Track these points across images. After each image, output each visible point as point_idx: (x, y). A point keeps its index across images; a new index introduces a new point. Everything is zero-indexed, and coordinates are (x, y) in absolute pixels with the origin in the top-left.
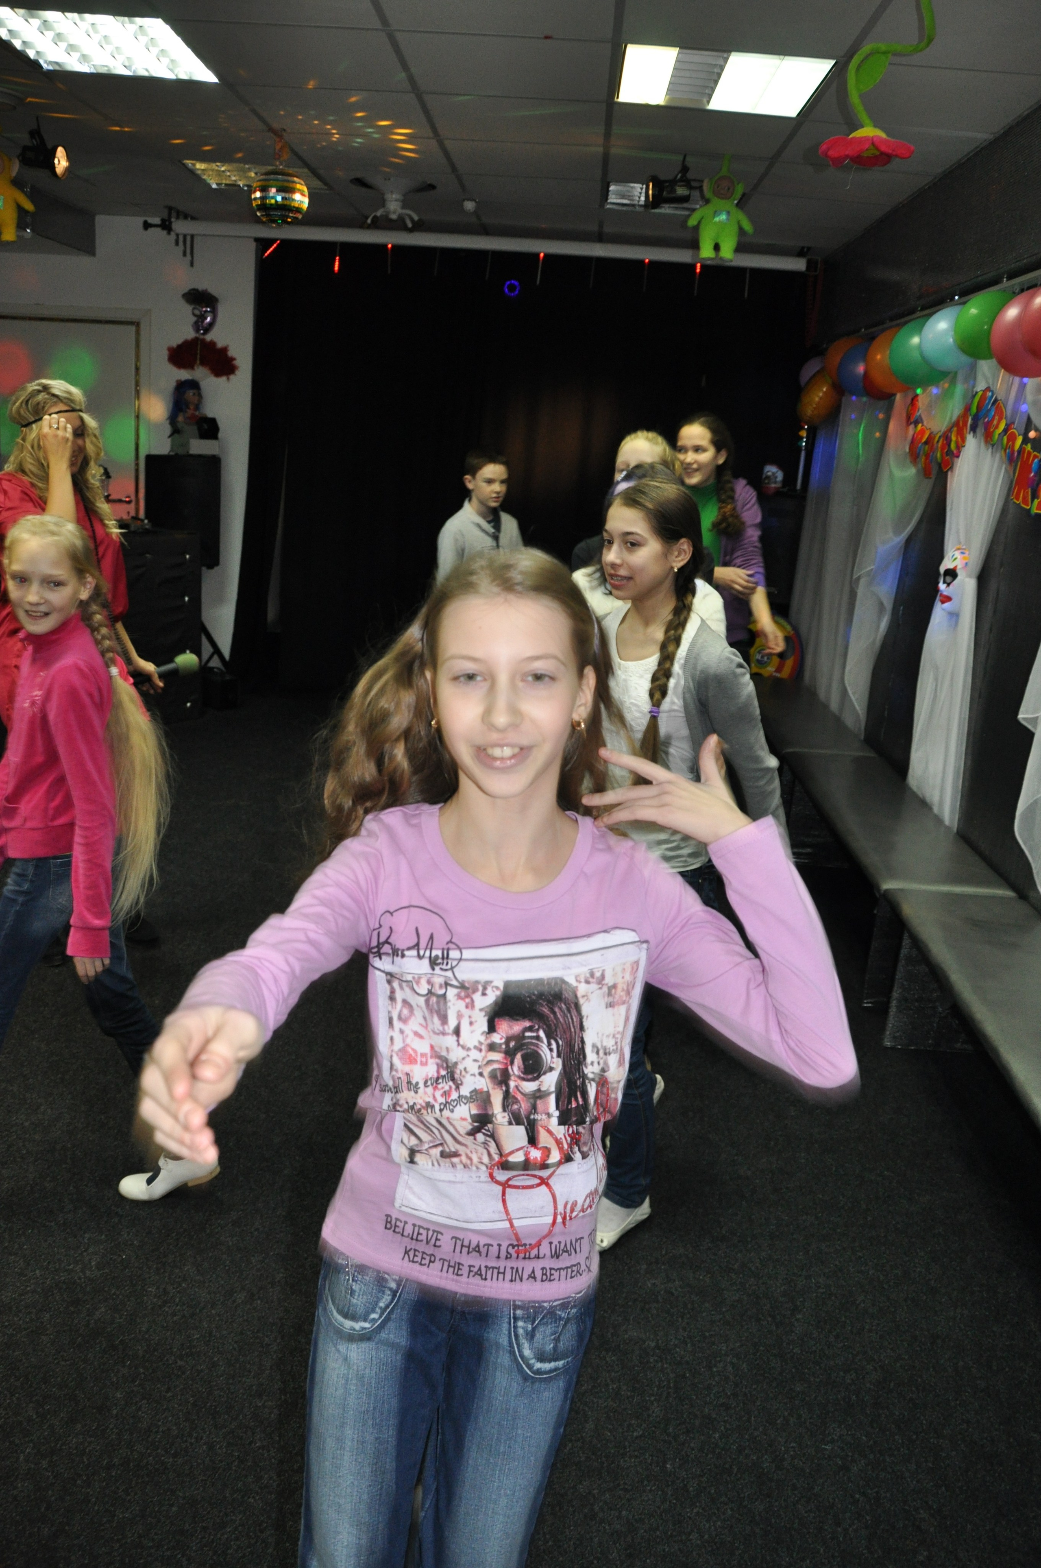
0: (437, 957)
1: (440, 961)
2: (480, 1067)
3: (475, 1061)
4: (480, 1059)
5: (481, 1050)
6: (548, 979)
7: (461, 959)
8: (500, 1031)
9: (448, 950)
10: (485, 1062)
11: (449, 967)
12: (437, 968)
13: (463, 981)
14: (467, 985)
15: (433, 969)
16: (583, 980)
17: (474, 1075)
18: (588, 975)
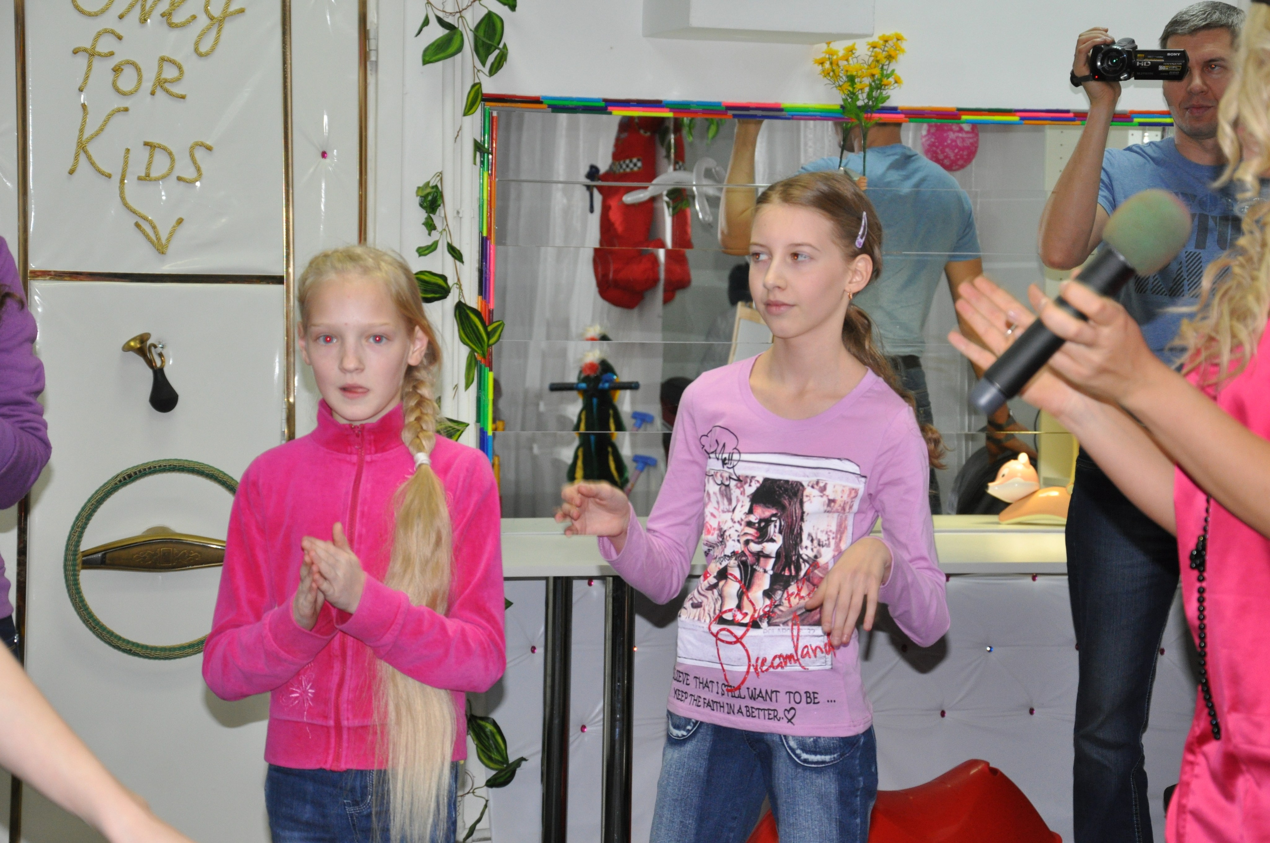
0: (725, 459)
1: (727, 462)
2: (739, 536)
3: (737, 531)
4: (740, 530)
5: (741, 524)
6: (792, 481)
7: (739, 461)
8: (756, 514)
9: (733, 453)
10: (742, 533)
11: (732, 466)
12: (725, 466)
13: (739, 476)
14: (741, 478)
15: (723, 467)
16: (811, 485)
17: (734, 540)
18: (815, 483)
